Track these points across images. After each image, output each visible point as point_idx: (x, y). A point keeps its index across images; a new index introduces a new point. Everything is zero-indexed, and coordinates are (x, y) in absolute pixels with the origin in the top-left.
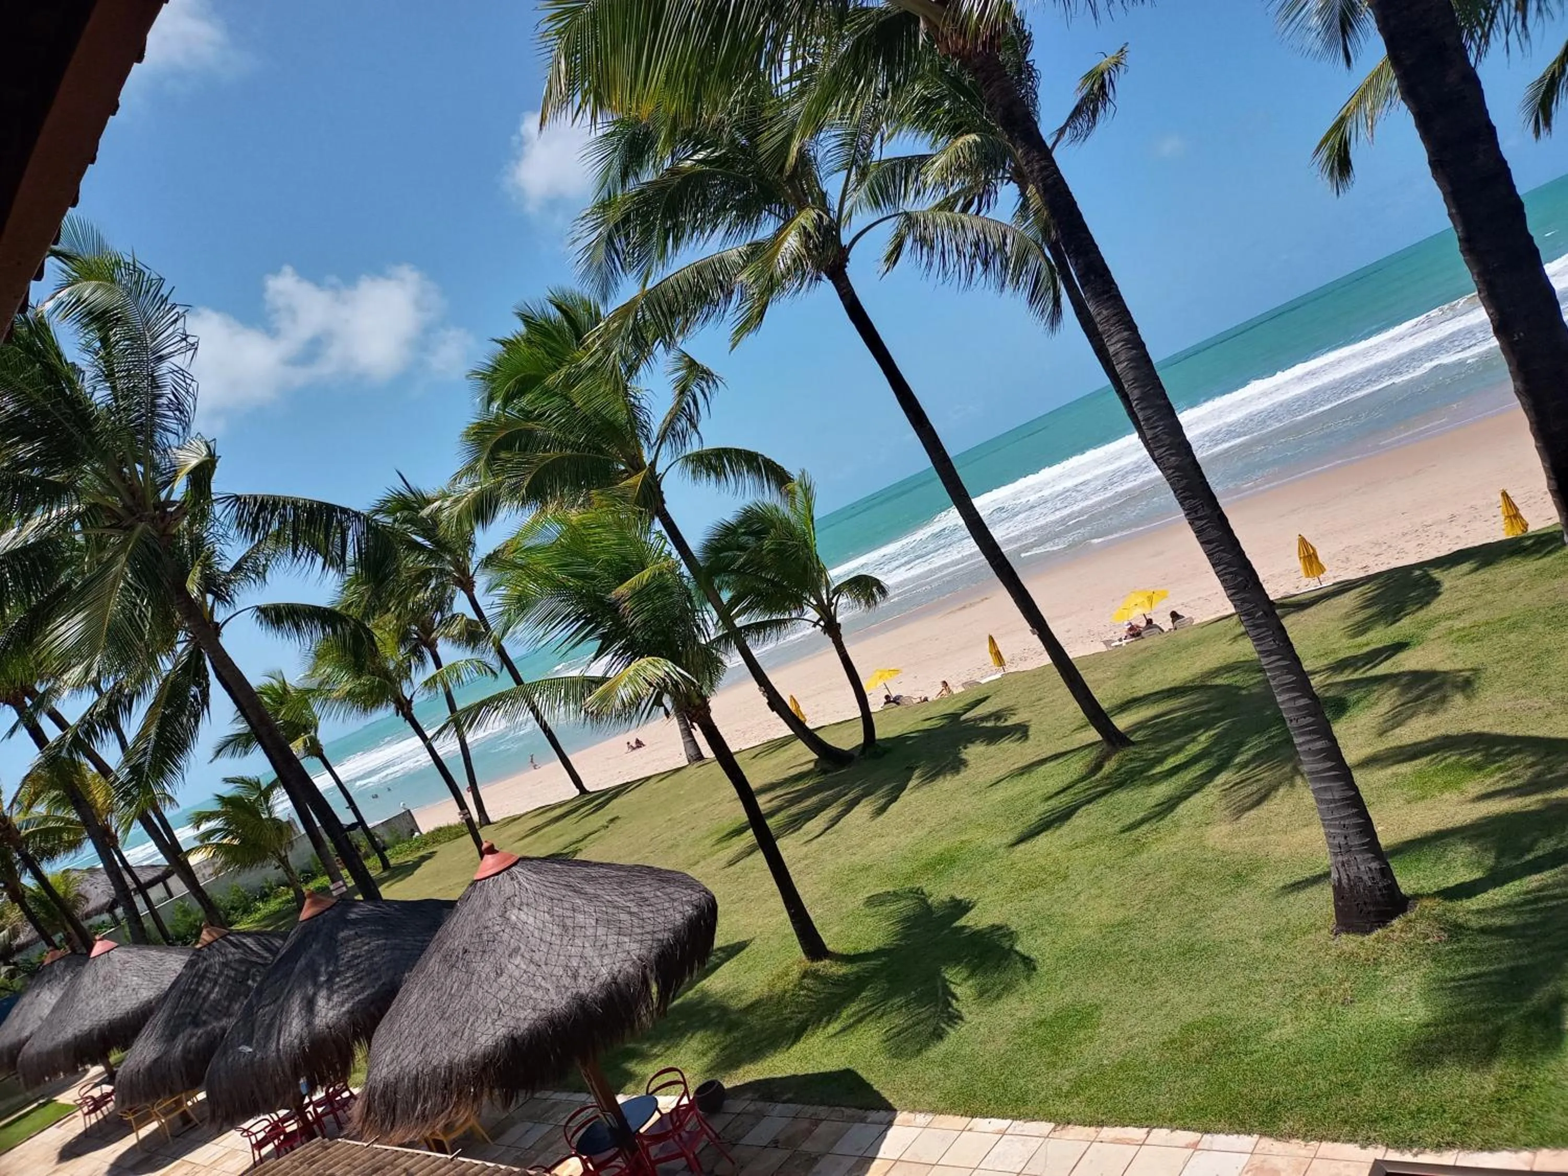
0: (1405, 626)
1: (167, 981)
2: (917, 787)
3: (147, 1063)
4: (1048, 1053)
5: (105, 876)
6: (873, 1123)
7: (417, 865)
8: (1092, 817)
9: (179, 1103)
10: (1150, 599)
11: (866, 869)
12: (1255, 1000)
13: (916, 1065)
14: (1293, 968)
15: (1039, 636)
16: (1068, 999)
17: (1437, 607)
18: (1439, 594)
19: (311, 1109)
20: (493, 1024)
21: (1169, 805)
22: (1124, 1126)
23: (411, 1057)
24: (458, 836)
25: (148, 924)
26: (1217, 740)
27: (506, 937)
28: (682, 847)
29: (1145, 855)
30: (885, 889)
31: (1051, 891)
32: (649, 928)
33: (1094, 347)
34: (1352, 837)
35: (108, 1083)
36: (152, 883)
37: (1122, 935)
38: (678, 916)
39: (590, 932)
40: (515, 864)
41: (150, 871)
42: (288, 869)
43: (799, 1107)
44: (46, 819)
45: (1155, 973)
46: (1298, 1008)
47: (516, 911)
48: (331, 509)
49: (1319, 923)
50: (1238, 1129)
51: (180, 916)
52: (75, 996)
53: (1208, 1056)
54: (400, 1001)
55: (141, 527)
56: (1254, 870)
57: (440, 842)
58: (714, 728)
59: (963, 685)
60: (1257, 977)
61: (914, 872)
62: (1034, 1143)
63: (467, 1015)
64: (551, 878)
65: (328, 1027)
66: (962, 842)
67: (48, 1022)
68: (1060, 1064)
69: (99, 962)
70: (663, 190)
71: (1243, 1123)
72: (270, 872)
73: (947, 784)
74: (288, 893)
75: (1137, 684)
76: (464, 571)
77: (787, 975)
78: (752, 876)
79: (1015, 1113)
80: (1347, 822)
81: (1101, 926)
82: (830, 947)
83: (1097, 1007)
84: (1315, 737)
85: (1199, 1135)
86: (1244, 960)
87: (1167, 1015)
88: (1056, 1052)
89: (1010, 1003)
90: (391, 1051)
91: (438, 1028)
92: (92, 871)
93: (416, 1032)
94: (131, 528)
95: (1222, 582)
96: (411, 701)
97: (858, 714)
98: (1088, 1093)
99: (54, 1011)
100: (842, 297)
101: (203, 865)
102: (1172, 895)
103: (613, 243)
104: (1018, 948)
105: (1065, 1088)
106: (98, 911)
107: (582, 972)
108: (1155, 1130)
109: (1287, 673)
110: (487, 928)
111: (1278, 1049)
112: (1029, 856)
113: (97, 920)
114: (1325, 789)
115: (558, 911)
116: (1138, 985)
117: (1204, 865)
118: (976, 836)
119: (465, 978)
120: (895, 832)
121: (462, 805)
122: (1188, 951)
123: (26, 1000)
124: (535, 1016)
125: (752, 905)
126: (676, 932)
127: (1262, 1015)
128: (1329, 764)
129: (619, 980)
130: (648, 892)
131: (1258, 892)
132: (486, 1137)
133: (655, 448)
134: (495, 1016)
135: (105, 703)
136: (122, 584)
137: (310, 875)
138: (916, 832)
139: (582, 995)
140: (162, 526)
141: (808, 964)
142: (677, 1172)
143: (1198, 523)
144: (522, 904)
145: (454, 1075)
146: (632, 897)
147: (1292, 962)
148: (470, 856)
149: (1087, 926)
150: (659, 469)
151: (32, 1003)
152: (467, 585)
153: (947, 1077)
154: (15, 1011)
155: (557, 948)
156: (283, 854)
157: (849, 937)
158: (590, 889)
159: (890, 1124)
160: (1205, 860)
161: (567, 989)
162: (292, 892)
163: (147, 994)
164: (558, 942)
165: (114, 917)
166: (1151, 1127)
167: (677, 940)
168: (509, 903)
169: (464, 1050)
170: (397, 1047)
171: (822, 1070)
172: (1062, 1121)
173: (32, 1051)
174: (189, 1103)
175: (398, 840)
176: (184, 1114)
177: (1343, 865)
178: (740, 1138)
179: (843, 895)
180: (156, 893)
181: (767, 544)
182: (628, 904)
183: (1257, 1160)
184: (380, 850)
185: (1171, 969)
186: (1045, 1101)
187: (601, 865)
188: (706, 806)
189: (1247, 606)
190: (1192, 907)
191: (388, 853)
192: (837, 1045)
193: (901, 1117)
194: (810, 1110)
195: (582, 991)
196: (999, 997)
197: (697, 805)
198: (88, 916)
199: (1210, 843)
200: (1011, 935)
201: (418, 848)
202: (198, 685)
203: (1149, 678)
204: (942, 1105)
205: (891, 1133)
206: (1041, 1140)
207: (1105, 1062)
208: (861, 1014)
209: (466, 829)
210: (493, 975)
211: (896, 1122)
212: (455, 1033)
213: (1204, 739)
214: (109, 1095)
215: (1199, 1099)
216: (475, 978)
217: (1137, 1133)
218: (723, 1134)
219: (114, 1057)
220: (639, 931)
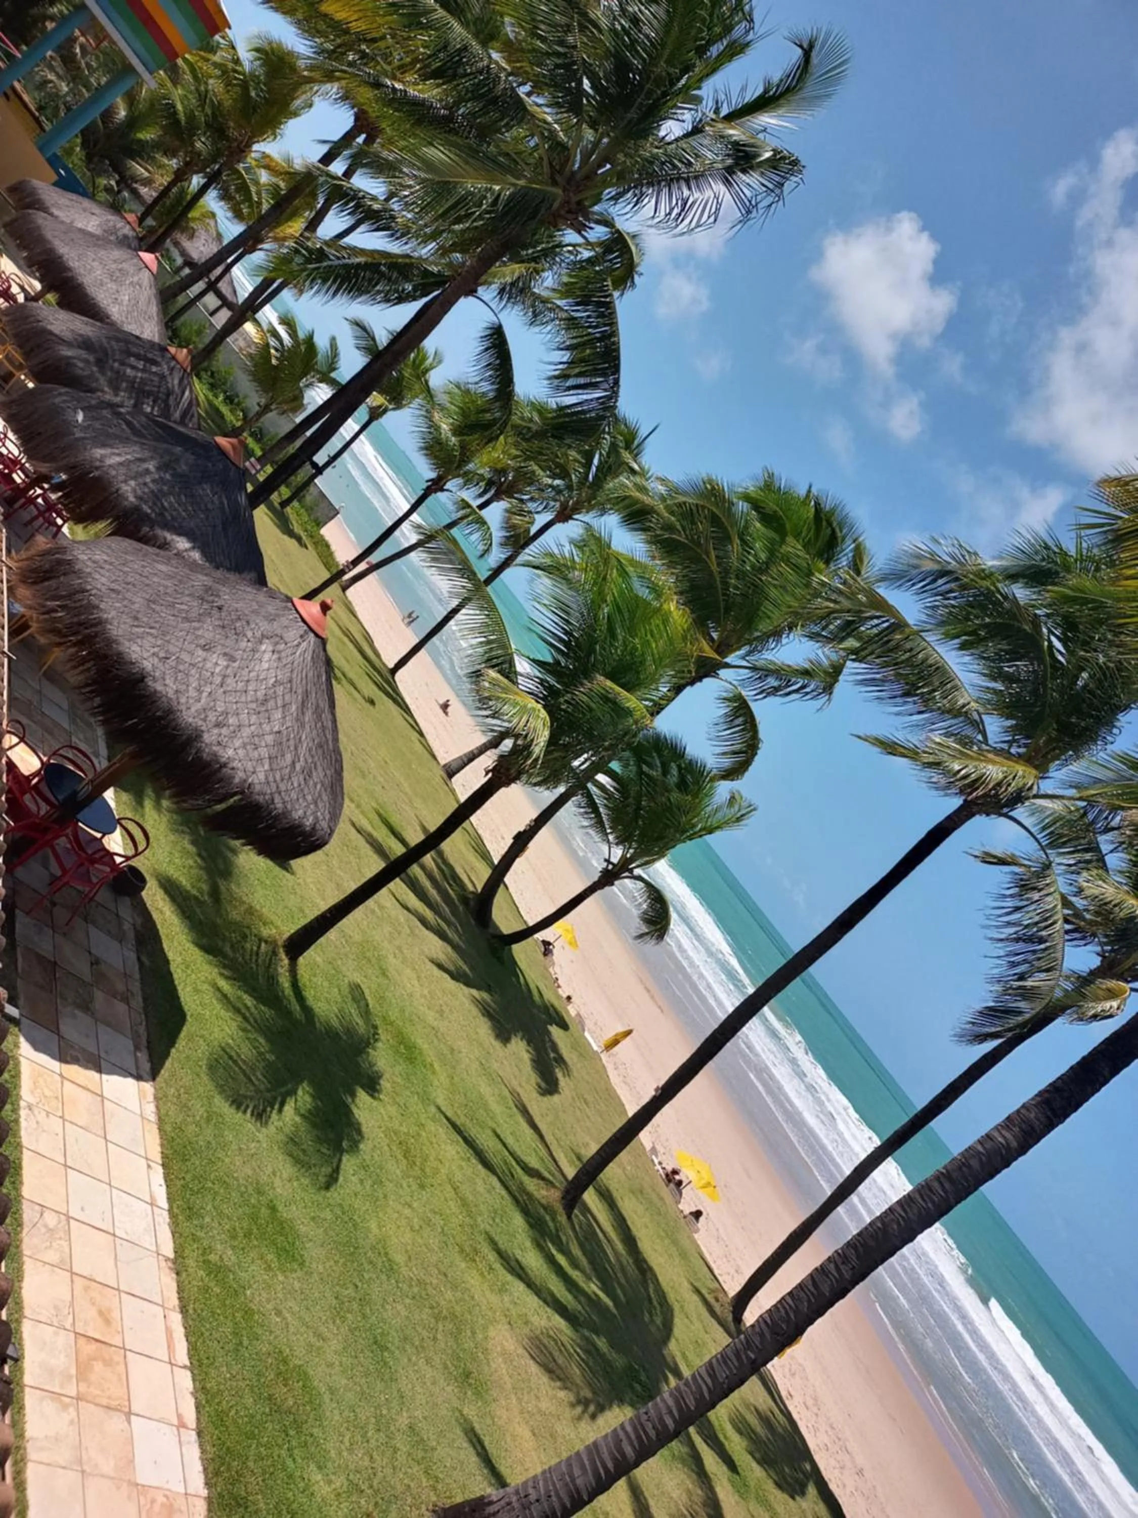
0: (754, 1472)
1: (132, 328)
2: (476, 1001)
3: (49, 327)
4: (245, 1225)
5: (215, 250)
6: (136, 1059)
7: (291, 533)
8: (487, 1195)
9: (20, 367)
10: (708, 1185)
11: (384, 973)
12: (346, 1440)
13: (206, 1084)
14: (389, 1471)
15: (655, 1097)
16: (303, 1229)
17: (778, 1498)
18: (793, 1498)
19: (39, 491)
20: (154, 654)
21: (518, 1271)
22: (187, 1336)
23: (103, 580)
24: (327, 566)
25: (181, 300)
26: (593, 1302)
27: (243, 644)
28: (364, 782)
29: (463, 1265)
30: (369, 998)
31: (406, 1175)
32: (283, 787)
33: (955, 1081)
34: (540, 1508)
35: (26, 299)
36: (219, 295)
37: (379, 1265)
38: (300, 812)
39: (267, 728)
40: (317, 635)
41: (230, 290)
42: (259, 415)
43: (137, 976)
44: (257, 183)
45: (349, 1315)
46: (349, 1493)
47: (271, 648)
48: (615, 368)
49: (440, 1487)
50: (211, 1469)
51: (195, 328)
52: (99, 246)
53: (277, 1409)
54: (157, 555)
55: (558, 191)
56: (478, 1394)
57: (316, 548)
58: (491, 794)
59: (578, 1015)
60: (370, 1434)
61: (391, 1024)
62: (148, 1241)
63: (157, 626)
64: (310, 674)
65: (117, 490)
66: (432, 1065)
67: (70, 228)
68: (236, 1243)
69: (135, 261)
70: (1014, 617)
71: (217, 1473)
72: (253, 399)
73: (483, 1029)
74: (238, 420)
75: (626, 1200)
76: (576, 509)
77: (264, 924)
78: (352, 858)
79: (175, 1210)
80: (554, 1499)
81: (383, 1240)
82: (301, 960)
83: (302, 1264)
84: (636, 1443)
85: (194, 1426)
86: (384, 1412)
87: (311, 1345)
88: (248, 1235)
89: (287, 1169)
90: (105, 558)
91: (138, 600)
92: (219, 237)
93: (130, 579)
94: (555, 183)
95: (775, 1306)
96: (442, 490)
97: (531, 923)
98: (212, 1284)
99: (82, 231)
100: (949, 818)
101: (246, 337)
102: (432, 1308)
103: (942, 577)
104: (345, 1158)
105: (213, 1257)
106: (183, 253)
107: (224, 731)
108: (188, 1373)
109: (695, 1399)
110: (248, 623)
111: (302, 1485)
112: (434, 1141)
113: (175, 254)
114: (583, 1467)
115: (280, 690)
116: (334, 1301)
117: (469, 1333)
118: (441, 1079)
119: (193, 614)
120: (426, 992)
121: (356, 562)
122: (379, 1345)
123: (86, 203)
124: (171, 694)
125: (324, 867)
126: (285, 814)
127: (333, 1454)
128: (610, 1465)
129: (224, 770)
130: (318, 775)
131: (456, 1403)
132: (45, 668)
133: (744, 663)
134: (162, 655)
135: (376, 206)
136: (497, 188)
137: (258, 436)
138: (432, 1014)
139: (201, 737)
140: (562, 212)
141: (280, 942)
142: (47, 869)
143: (832, 1267)
144: (279, 652)
145: (94, 629)
146: (310, 761)
147: (394, 1468)
148: (310, 581)
149: (380, 1227)
150: (723, 673)
151: (85, 210)
152: (564, 516)
153: (198, 1125)
154: (74, 197)
155: (243, 699)
156: (273, 407)
157: (315, 976)
158: (308, 716)
159: (139, 1078)
160: (474, 1333)
161: (204, 720)
162: (239, 424)
163: (115, 312)
164: (249, 699)
165: (180, 269)
166: (191, 1369)
167: (277, 817)
168: (277, 639)
169: (120, 632)
170: (111, 564)
171: (179, 988)
172: (178, 1265)
173: (40, 221)
174: (23, 377)
175: (310, 510)
176: (11, 375)
177: (509, 1504)
178: (94, 923)
179: (354, 956)
180: (211, 300)
181: (675, 796)
182: (302, 759)
183: (180, 1503)
184: (298, 493)
185: (357, 1333)
186: (195, 1239)
187: (334, 721)
188: (406, 794)
189: (757, 1340)
190: (425, 1334)
191: (295, 504)
192: (209, 997)
193: (148, 1087)
194: (136, 987)
195: (206, 736)
196: (291, 1155)
197: (406, 785)
198: (177, 244)
199: (492, 1333)
200: (354, 1147)
201: (306, 530)
202: (415, 289)
203: (636, 1212)
204: (168, 1128)
205: (130, 1081)
206: (154, 1249)
207: (248, 1292)
208: (243, 1011)
209: (335, 571)
210: (202, 642)
211: (143, 1084)
212: (136, 618)
213: (593, 1288)
214: (15, 301)
215: (233, 1412)
216: (196, 624)
217: (182, 1356)
218: (93, 904)
219: (51, 297)
220: (278, 777)
